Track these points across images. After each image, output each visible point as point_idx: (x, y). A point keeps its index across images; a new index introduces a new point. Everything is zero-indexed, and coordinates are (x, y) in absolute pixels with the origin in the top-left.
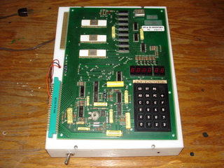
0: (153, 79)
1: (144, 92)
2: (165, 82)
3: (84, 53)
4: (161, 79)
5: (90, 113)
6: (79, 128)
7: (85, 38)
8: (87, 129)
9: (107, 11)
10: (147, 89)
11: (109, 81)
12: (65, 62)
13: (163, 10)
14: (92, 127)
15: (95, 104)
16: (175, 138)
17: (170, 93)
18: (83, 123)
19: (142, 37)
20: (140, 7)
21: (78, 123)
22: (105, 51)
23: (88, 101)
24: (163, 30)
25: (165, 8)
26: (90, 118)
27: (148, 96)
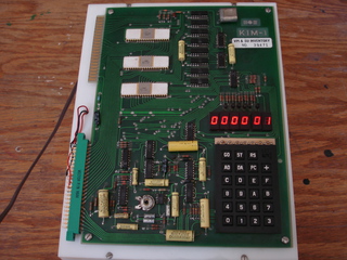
0: (251, 136)
1: (233, 161)
2: (272, 141)
3: (129, 89)
4: (264, 136)
5: (138, 198)
6: (119, 226)
7: (130, 62)
8: (133, 227)
9: (172, 12)
10: (239, 155)
11: (172, 140)
12: (96, 106)
13: (271, 8)
14: (141, 224)
15: (148, 182)
16: (289, 245)
17: (280, 161)
18: (125, 216)
19: (232, 59)
20: (229, 4)
21: (116, 216)
22: (166, 85)
23: (134, 176)
24: (269, 45)
25: (274, 5)
26: (137, 207)
27: (240, 168)
